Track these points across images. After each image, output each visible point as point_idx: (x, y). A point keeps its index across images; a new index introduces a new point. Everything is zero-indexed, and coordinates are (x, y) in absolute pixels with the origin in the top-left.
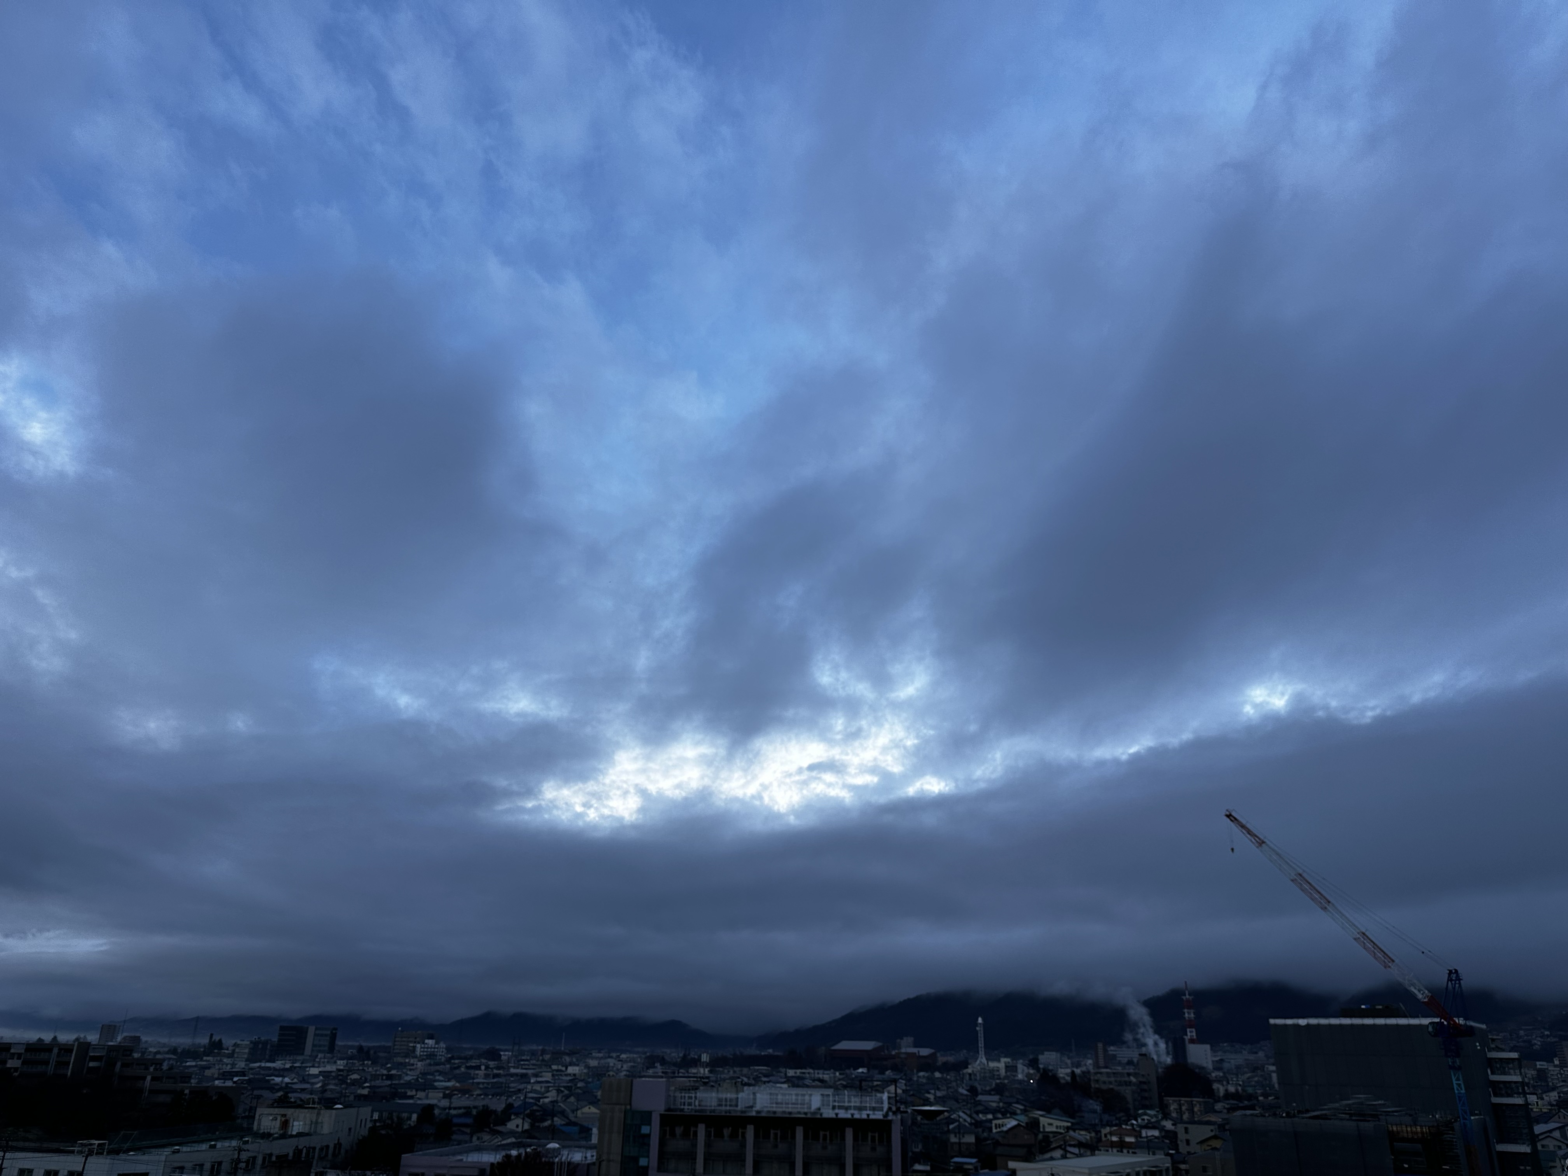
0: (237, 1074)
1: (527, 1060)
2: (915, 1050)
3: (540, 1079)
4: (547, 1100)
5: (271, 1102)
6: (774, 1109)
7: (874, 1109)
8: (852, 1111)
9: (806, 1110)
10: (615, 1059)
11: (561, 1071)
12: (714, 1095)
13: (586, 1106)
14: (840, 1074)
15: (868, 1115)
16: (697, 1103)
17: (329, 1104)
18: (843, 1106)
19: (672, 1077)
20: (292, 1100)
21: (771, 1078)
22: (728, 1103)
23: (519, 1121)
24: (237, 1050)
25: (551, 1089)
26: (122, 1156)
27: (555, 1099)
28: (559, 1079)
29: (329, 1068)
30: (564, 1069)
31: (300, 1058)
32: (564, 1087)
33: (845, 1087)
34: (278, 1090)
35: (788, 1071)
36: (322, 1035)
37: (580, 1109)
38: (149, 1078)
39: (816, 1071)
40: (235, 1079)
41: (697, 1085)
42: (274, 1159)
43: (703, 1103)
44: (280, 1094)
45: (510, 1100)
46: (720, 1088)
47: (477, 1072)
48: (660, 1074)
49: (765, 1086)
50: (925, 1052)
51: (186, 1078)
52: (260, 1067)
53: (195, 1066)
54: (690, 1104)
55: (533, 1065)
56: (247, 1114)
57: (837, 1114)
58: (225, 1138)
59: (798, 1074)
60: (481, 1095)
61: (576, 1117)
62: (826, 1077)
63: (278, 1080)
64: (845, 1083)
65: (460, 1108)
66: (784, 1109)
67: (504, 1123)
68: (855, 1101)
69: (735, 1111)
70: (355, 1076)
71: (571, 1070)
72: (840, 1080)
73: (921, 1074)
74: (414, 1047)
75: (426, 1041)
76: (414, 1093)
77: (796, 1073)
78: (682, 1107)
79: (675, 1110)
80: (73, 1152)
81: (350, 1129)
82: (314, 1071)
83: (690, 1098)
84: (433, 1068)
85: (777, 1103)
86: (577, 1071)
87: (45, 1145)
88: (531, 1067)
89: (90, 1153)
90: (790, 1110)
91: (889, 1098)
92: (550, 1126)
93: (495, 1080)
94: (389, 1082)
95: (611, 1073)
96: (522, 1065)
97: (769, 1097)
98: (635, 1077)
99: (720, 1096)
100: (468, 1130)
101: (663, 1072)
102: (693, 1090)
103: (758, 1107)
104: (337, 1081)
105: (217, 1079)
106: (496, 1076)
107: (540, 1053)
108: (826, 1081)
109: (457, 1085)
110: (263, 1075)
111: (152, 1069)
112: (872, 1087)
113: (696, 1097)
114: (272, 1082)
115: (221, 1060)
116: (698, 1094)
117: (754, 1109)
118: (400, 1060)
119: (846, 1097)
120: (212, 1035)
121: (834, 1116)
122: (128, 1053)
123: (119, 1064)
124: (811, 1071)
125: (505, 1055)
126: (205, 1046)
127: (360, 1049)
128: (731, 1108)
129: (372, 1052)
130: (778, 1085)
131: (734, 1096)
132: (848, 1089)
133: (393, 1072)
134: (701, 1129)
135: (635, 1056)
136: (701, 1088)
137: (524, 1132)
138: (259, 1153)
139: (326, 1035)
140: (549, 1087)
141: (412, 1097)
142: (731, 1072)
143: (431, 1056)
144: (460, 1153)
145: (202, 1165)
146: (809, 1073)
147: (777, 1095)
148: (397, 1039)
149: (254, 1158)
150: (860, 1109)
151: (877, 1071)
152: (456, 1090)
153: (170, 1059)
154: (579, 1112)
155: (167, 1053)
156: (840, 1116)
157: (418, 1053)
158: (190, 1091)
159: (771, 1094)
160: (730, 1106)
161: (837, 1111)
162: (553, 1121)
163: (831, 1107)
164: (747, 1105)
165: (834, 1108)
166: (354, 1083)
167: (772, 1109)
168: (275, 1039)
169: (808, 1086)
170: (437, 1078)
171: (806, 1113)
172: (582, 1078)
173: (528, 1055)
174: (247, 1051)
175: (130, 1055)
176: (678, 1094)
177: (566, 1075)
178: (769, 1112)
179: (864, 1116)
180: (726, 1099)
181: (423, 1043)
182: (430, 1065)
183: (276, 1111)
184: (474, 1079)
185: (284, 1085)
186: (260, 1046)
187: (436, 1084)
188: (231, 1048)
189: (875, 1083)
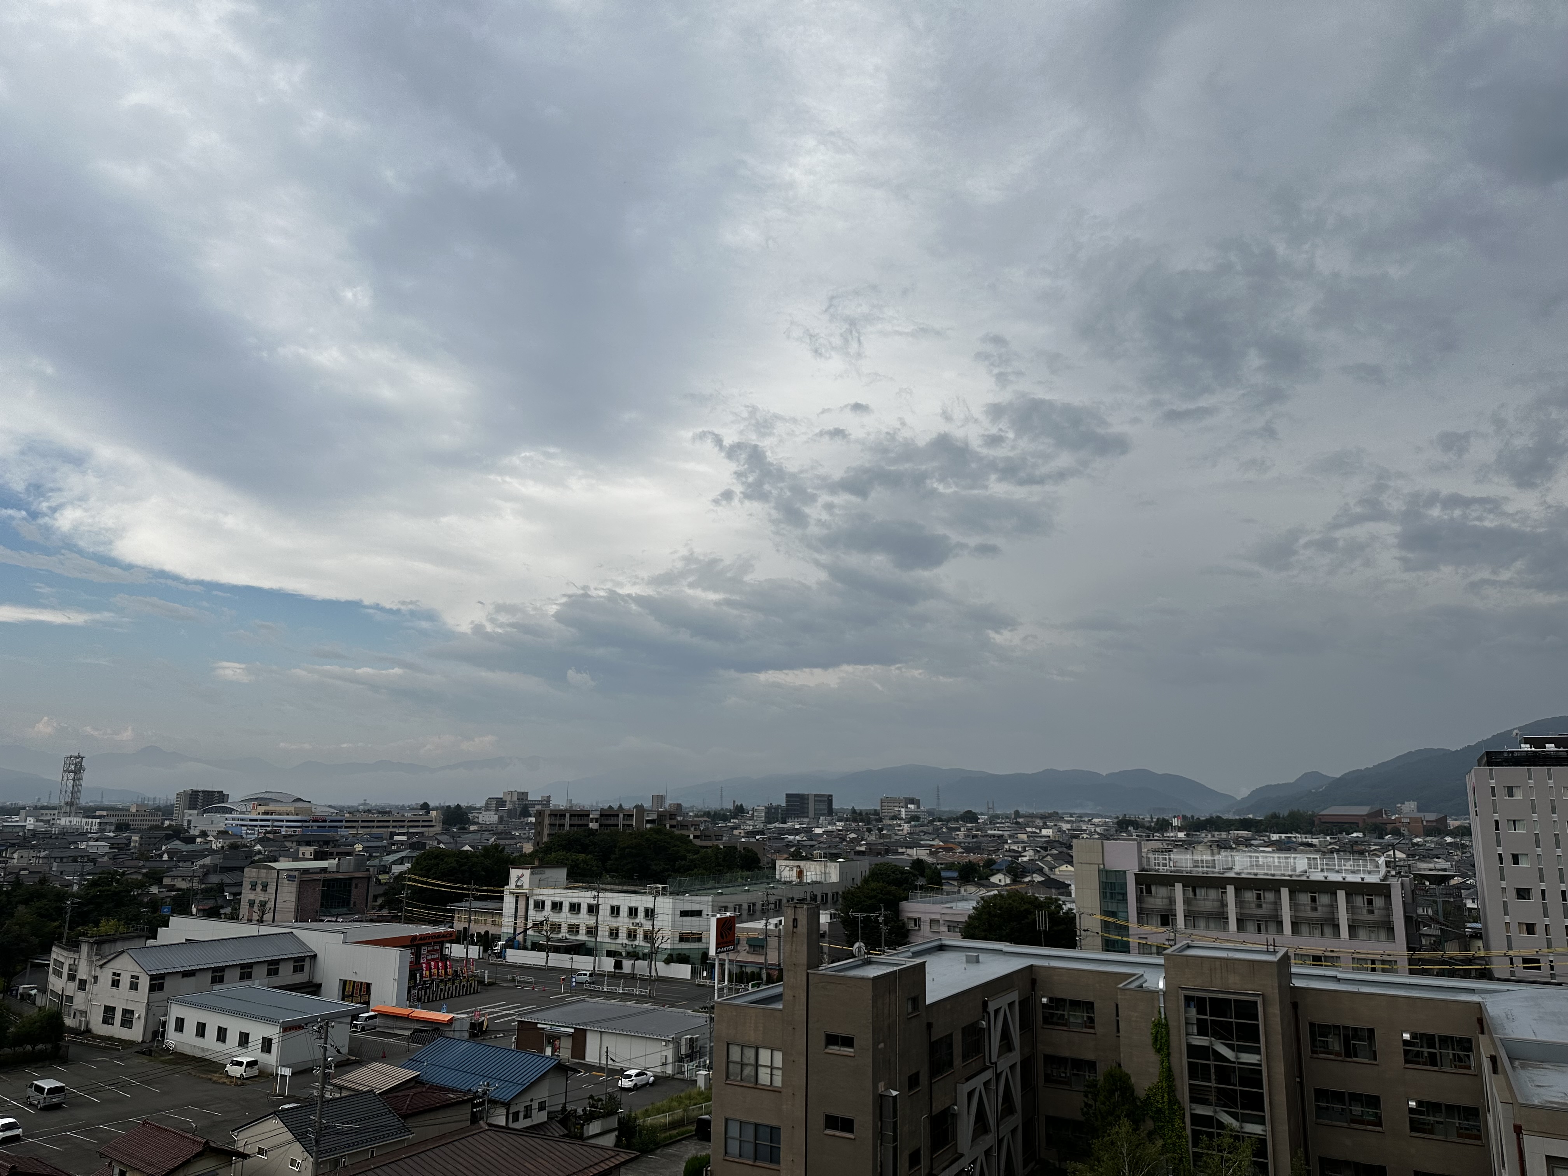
0: (758, 833)
1: (1002, 823)
2: (1421, 815)
3: (1016, 840)
4: (1025, 859)
5: (786, 856)
6: (1255, 871)
7: (1370, 872)
8: (1344, 875)
9: (1290, 873)
10: (1087, 823)
11: (1035, 833)
12: (1189, 856)
13: (1063, 865)
14: (1331, 838)
15: (1363, 879)
16: (1172, 865)
17: (833, 857)
18: (1333, 869)
19: (1147, 840)
20: (804, 854)
21: (1253, 842)
22: (1205, 865)
23: (1000, 876)
24: (755, 814)
25: (1027, 849)
26: (681, 897)
27: (1033, 858)
28: (1034, 840)
29: (830, 828)
30: (1038, 831)
31: (805, 820)
32: (1040, 847)
33: (1338, 851)
34: (792, 846)
35: (1272, 835)
36: (820, 801)
37: (1057, 867)
38: (691, 837)
39: (1303, 836)
40: (758, 837)
41: (1170, 847)
42: (795, 901)
43: (1177, 864)
44: (792, 850)
45: (990, 857)
46: (1194, 851)
47: (957, 833)
48: (1135, 837)
49: (1246, 849)
50: (1432, 816)
51: (719, 837)
52: (775, 827)
53: (726, 827)
54: (1164, 865)
55: (1008, 827)
56: (770, 865)
57: (1326, 878)
58: (755, 884)
59: (1283, 838)
60: (963, 853)
61: (1055, 874)
62: (1315, 841)
63: (791, 838)
64: (1337, 847)
65: (947, 863)
66: (1266, 872)
67: (987, 878)
68: (1349, 865)
69: (1213, 872)
70: (853, 835)
71: (1045, 832)
72: (1331, 844)
73: (1429, 839)
74: (900, 811)
75: (909, 806)
76: (904, 850)
77: (1280, 837)
78: (1157, 867)
79: (1150, 870)
80: (645, 893)
81: (853, 879)
82: (818, 831)
83: (1165, 859)
84: (918, 829)
85: (1257, 866)
86: (1051, 834)
87: (625, 888)
88: (1006, 828)
89: (658, 894)
90: (1273, 872)
91: (1388, 864)
92: (1030, 881)
93: (974, 840)
94: (882, 841)
95: (1085, 836)
96: (998, 827)
97: (1249, 859)
98: (1108, 839)
99: (1196, 858)
100: (956, 883)
101: (1137, 836)
102: (1166, 851)
103: (1237, 869)
104: (838, 839)
105: (743, 837)
106: (975, 836)
107: (1013, 816)
108: (1315, 846)
109: (941, 843)
110: (779, 834)
111: (692, 829)
112: (1369, 852)
113: (1170, 859)
114: (786, 839)
115: (745, 822)
116: (1172, 856)
117: (1233, 871)
118: (890, 822)
119: (1336, 860)
120: (734, 801)
121: (1323, 879)
122: (673, 817)
123: (668, 826)
124: (1297, 835)
125: (982, 819)
126: (730, 811)
127: (854, 811)
128: (1208, 869)
129: (864, 814)
130: (1261, 849)
131: (1209, 858)
132: (1342, 853)
133: (884, 832)
134: (1179, 887)
135: (1107, 820)
136: (1175, 850)
137: (1006, 885)
138: (783, 896)
139: (824, 801)
140: (1025, 847)
141: (903, 853)
142: (1210, 836)
143: (915, 818)
144: (951, 902)
145: (740, 906)
146: (1295, 837)
147: (1257, 857)
148: (883, 804)
149: (780, 901)
150: (1353, 872)
151: (1375, 835)
152: (940, 848)
153: (705, 821)
154: (1057, 870)
155: (701, 816)
156: (1330, 879)
157: (903, 815)
158: (724, 847)
159: (1250, 857)
160: (1207, 867)
161: (1325, 874)
162: (1032, 877)
163: (1319, 870)
164: (1225, 867)
165: (1322, 870)
166: (852, 840)
167: (1252, 871)
168: (784, 804)
169: (1296, 850)
170: (923, 837)
171: (1291, 876)
172: (1057, 839)
173: (1002, 819)
174: (763, 814)
175: (675, 819)
176: (1151, 856)
177: (1041, 837)
178: (1250, 874)
179: (1359, 880)
180: (1202, 861)
181: (907, 807)
182: (915, 826)
183: (792, 863)
184: (955, 839)
185: (796, 842)
186: (773, 810)
187: (922, 843)
188: (750, 812)
189: (1373, 848)
